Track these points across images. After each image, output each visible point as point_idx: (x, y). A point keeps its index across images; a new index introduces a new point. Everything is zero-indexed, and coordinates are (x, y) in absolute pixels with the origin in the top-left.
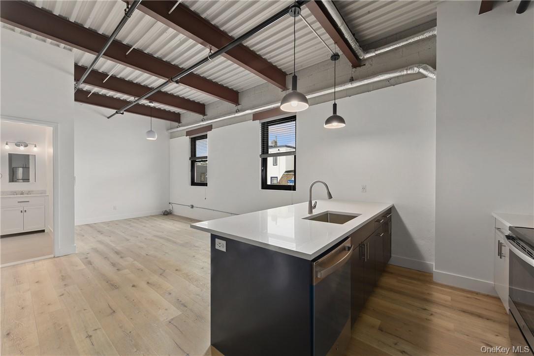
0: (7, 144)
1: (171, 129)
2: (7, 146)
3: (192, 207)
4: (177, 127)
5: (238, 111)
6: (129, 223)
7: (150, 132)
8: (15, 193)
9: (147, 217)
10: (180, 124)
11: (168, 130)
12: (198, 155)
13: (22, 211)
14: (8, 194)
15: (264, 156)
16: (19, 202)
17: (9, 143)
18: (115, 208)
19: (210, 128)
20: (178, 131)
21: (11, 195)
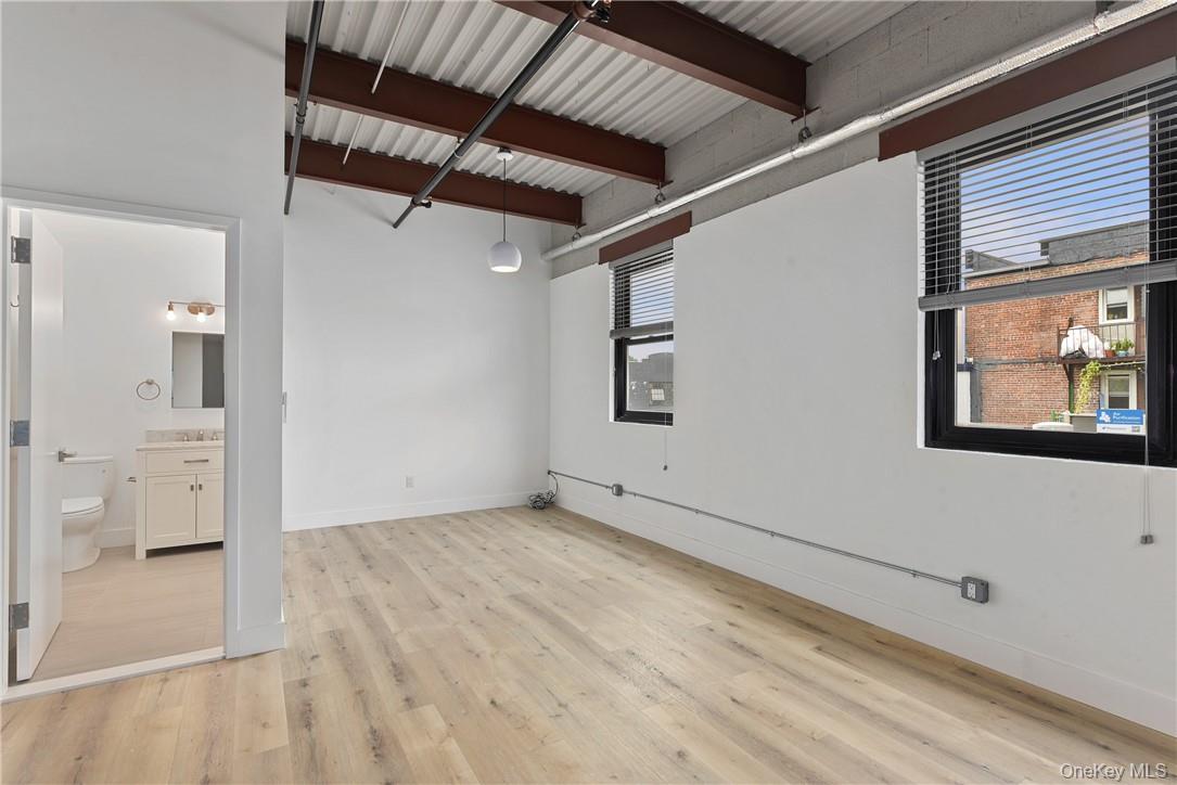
0: (170, 308)
1: (554, 247)
2: (171, 312)
3: (619, 491)
4: (574, 239)
5: (805, 136)
6: (444, 529)
7: (502, 247)
8: (185, 436)
9: (489, 512)
10: (581, 230)
11: (545, 251)
12: (635, 322)
13: (192, 488)
14: (170, 440)
15: (940, 304)
16: (186, 462)
17: (175, 306)
18: (409, 483)
19: (681, 223)
20: (574, 251)
21: (177, 440)
